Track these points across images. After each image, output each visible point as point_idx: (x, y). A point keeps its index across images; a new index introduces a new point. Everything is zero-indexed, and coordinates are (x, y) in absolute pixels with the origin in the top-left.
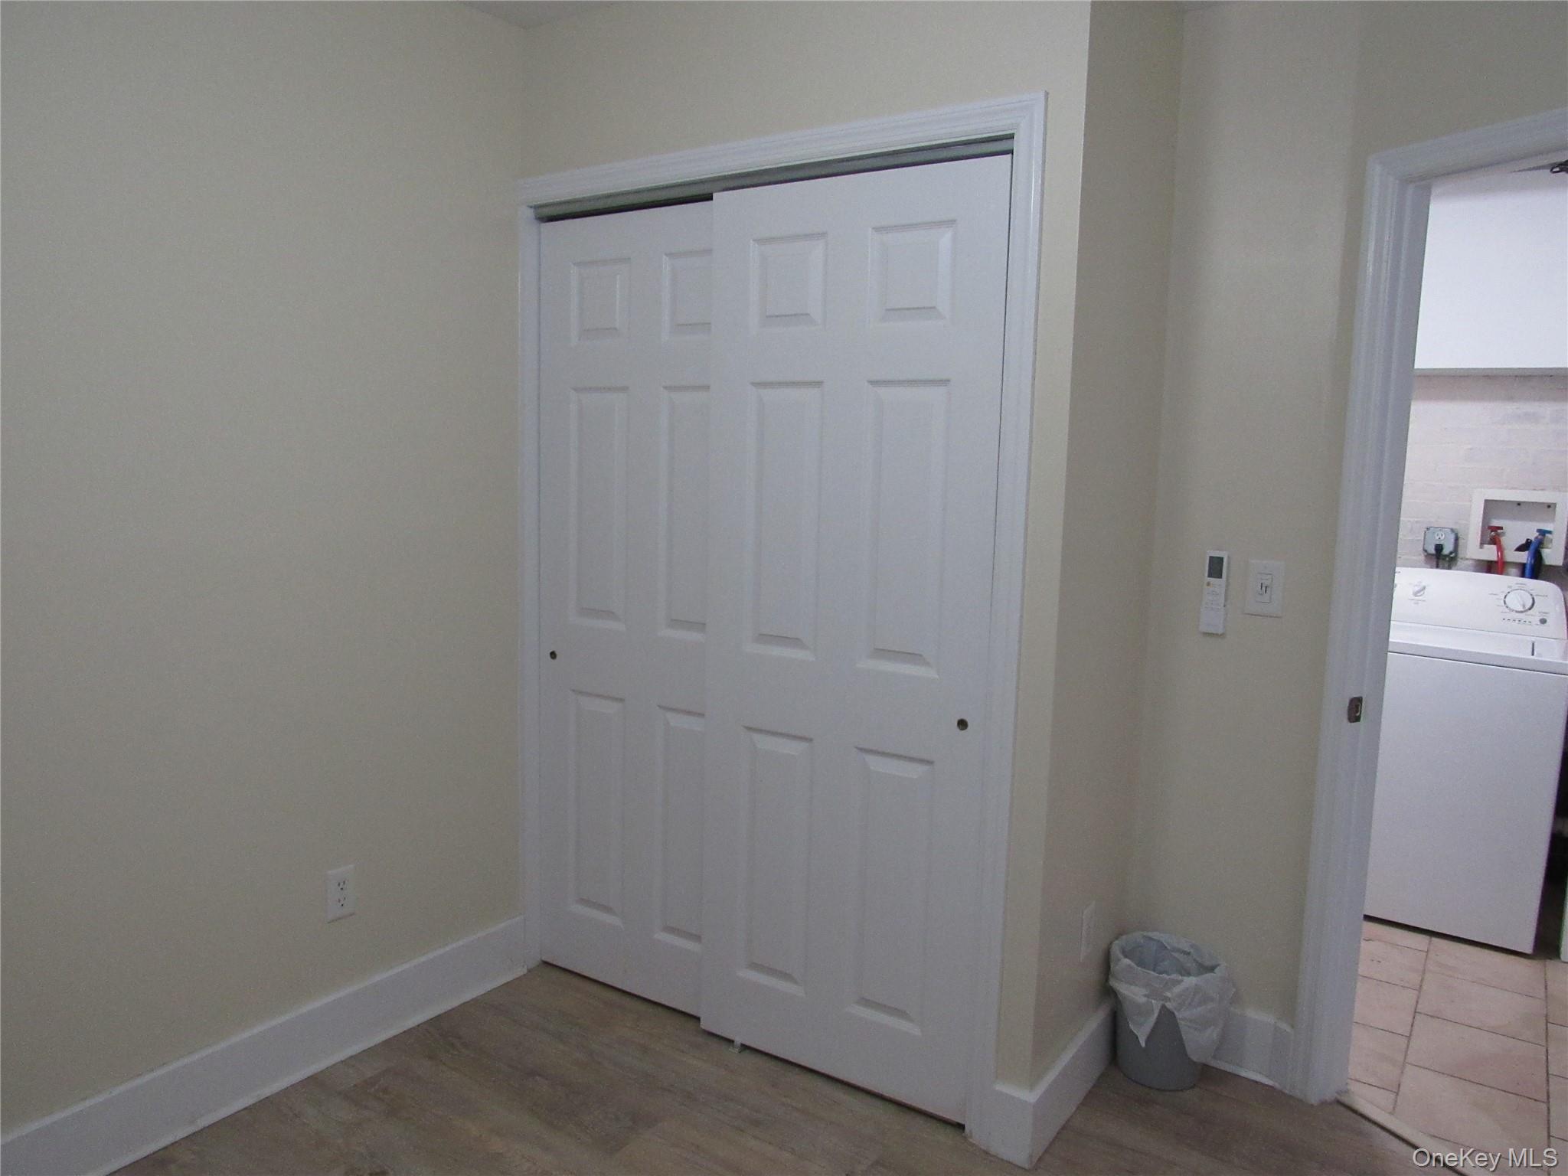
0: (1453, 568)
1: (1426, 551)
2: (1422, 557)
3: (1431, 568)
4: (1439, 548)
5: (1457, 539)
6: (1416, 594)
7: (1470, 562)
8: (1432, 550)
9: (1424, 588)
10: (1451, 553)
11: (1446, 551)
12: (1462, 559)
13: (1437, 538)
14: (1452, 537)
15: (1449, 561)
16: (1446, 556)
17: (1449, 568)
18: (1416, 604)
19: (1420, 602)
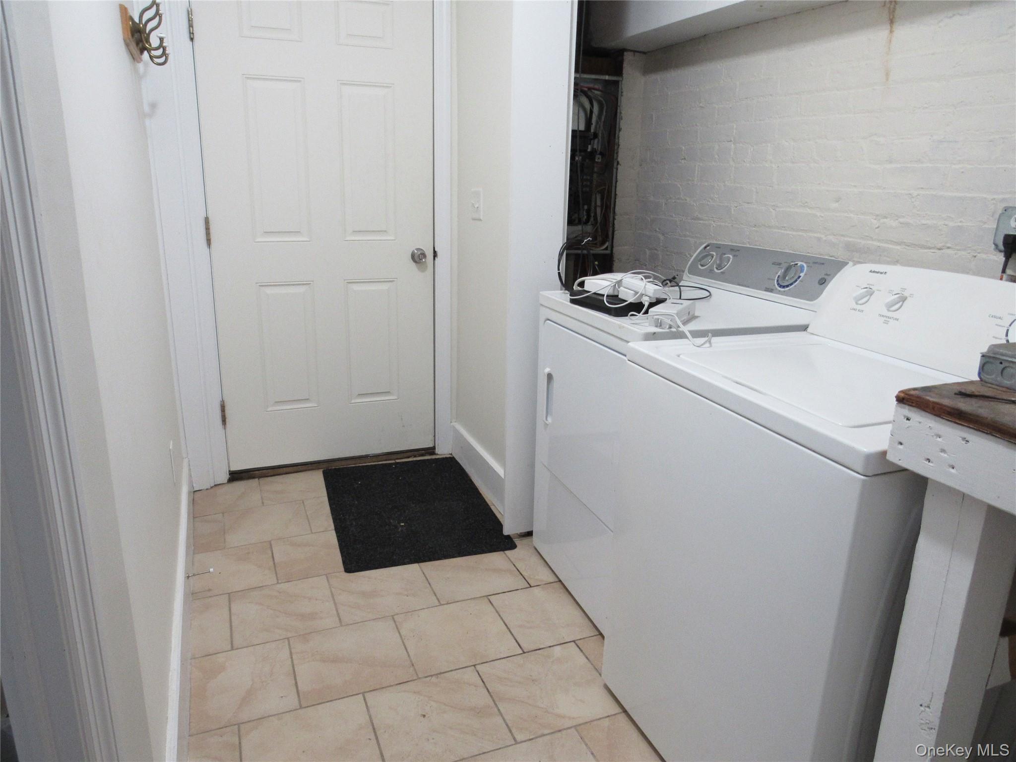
1: (996, 245)
6: (889, 307)
9: (904, 299)
18: (886, 322)
19: (891, 320)
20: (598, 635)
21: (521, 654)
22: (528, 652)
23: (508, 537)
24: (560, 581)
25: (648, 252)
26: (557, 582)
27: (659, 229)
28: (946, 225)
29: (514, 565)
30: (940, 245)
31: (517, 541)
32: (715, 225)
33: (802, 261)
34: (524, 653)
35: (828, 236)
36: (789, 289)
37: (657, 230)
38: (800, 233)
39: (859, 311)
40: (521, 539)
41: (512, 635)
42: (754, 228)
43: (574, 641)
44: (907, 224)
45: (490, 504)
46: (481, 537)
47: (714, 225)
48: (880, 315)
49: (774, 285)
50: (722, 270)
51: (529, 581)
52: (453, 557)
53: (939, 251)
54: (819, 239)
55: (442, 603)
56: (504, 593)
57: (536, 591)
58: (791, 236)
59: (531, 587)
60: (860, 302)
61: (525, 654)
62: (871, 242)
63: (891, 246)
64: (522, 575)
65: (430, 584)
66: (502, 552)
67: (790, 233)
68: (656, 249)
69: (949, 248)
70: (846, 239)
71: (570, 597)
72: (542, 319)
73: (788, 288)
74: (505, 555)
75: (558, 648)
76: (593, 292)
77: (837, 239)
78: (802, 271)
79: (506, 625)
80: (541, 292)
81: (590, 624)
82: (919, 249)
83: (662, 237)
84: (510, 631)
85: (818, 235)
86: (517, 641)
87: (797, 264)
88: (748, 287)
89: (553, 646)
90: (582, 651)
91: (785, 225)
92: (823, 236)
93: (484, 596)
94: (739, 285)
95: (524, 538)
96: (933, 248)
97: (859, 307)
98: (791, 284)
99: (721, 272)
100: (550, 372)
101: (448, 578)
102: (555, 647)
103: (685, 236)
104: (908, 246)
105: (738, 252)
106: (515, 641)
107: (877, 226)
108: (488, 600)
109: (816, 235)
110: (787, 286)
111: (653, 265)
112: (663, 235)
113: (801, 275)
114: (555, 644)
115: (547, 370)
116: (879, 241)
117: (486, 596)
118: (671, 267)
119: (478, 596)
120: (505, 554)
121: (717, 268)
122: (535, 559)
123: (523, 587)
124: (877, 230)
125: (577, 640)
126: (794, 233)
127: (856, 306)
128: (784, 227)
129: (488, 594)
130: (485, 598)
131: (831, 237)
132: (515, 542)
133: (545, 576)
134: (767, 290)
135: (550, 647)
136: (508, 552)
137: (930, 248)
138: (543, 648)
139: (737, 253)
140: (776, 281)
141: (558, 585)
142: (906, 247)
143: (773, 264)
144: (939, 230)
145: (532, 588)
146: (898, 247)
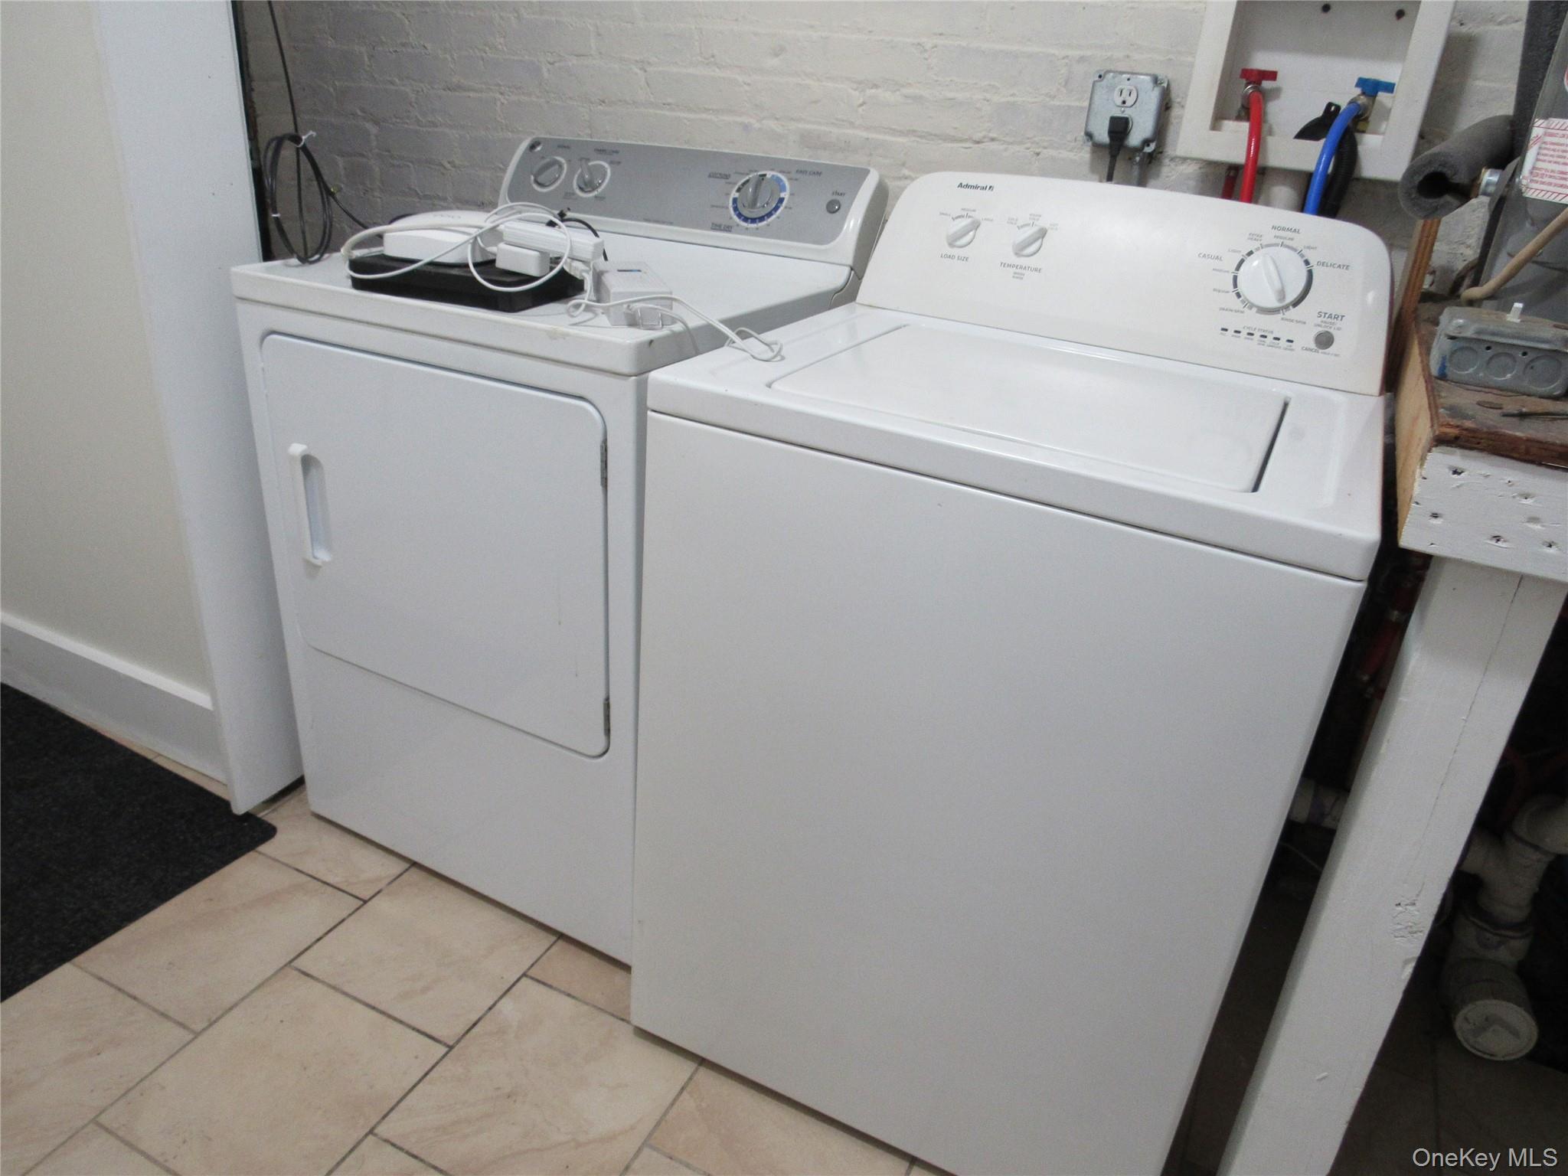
0: (1152, 182)
1: (1089, 135)
2: (1085, 154)
3: (1101, 181)
4: (1120, 128)
5: (1165, 106)
6: (1020, 250)
7: (1190, 169)
8: (1103, 135)
9: (1042, 233)
10: (1146, 142)
11: (1135, 139)
12: (1172, 159)
13: (1119, 101)
14: (1151, 100)
15: (1141, 164)
16: (1138, 150)
17: (1142, 182)
18: (1019, 276)
19: (1027, 273)
20: (555, 942)
21: (447, 1053)
22: (458, 1041)
23: (248, 816)
24: (414, 864)
25: (340, 161)
26: (407, 870)
27: (363, 110)
28: (988, 101)
29: (297, 870)
30: (978, 136)
31: (269, 816)
32: (506, 102)
33: (772, 170)
34: (451, 1048)
35: (764, 122)
36: (768, 225)
37: (359, 113)
38: (704, 116)
39: (958, 259)
40: (273, 807)
41: (401, 1022)
42: (600, 107)
43: (524, 975)
44: (917, 99)
45: (150, 756)
46: (182, 838)
47: (502, 100)
48: (1003, 265)
49: (731, 218)
50: (595, 193)
51: (354, 893)
52: (147, 909)
53: (977, 145)
54: (746, 127)
55: (198, 1027)
56: (319, 940)
57: (380, 904)
58: (685, 121)
59: (365, 902)
60: (958, 243)
61: (455, 1050)
62: (850, 131)
63: (888, 138)
64: (328, 884)
65: (135, 998)
66: (252, 854)
67: (685, 115)
68: (363, 156)
69: (993, 140)
70: (801, 126)
71: (452, 888)
72: (249, 335)
73: (765, 223)
74: (261, 857)
75: (506, 1006)
76: (427, 260)
77: (783, 126)
78: (783, 189)
79: (373, 1008)
80: (234, 269)
81: (530, 927)
82: (940, 141)
83: (373, 130)
84: (390, 1016)
85: (745, 120)
86: (418, 1031)
87: (765, 175)
88: (671, 224)
89: (494, 1005)
90: (550, 987)
91: (670, 100)
92: (752, 121)
93: (282, 968)
94: (647, 220)
95: (279, 803)
96: (966, 140)
97: (955, 252)
98: (770, 215)
99: (596, 197)
100: (307, 453)
101: (170, 963)
102: (499, 1005)
103: (434, 124)
104: (920, 137)
105: (615, 154)
106: (415, 1034)
107: (861, 101)
108: (295, 973)
109: (738, 119)
110: (762, 219)
111: (361, 187)
112: (376, 123)
113: (782, 195)
114: (496, 998)
115: (298, 449)
116: (867, 129)
117: (285, 965)
118: (407, 190)
119: (269, 974)
120: (260, 853)
121: (581, 189)
122: (333, 842)
123: (350, 912)
124: (860, 109)
125: (529, 969)
126: (692, 116)
127: (950, 249)
128: (669, 104)
129: (288, 960)
130: (288, 969)
131: (772, 124)
132: (265, 818)
133: (376, 868)
134: (716, 227)
135: (490, 1009)
136: (265, 848)
137: (962, 141)
138: (479, 1019)
139: (615, 157)
140: (731, 209)
141: (414, 875)
142: (918, 139)
143: (710, 176)
144: (977, 108)
145: (370, 903)
146: (901, 140)
